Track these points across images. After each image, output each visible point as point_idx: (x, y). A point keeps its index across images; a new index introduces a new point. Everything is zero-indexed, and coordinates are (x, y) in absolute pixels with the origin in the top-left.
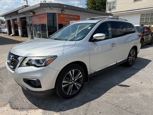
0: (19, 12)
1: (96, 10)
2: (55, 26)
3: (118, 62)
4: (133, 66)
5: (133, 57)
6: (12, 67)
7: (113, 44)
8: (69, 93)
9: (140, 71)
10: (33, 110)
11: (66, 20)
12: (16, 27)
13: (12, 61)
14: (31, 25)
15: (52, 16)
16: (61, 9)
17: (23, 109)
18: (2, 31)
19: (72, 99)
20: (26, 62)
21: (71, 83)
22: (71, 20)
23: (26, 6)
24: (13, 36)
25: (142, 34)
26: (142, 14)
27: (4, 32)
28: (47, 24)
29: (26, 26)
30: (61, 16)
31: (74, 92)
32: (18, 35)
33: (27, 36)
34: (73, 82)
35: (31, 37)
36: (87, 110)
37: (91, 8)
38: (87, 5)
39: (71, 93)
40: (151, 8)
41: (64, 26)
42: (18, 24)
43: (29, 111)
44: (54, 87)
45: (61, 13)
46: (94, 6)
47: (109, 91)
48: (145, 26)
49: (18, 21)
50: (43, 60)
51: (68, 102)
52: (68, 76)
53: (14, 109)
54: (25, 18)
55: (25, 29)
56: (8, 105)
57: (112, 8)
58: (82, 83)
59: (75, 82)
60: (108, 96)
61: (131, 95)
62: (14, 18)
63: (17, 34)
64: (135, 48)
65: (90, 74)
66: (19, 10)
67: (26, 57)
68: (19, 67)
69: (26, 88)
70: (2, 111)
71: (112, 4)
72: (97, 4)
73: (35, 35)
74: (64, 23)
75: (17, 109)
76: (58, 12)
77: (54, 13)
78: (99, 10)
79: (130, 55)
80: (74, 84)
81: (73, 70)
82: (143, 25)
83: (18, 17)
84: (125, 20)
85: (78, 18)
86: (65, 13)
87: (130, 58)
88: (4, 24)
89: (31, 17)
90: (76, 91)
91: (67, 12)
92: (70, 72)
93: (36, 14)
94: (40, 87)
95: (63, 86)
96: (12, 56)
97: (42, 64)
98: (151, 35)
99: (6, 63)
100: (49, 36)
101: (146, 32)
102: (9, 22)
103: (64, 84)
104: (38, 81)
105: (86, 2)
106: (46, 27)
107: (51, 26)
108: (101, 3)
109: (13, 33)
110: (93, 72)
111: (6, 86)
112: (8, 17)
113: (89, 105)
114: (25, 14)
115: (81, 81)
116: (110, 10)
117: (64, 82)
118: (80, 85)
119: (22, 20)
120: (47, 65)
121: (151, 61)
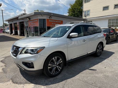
0: (19, 18)
1: (75, 16)
2: (45, 28)
3: (88, 53)
4: (100, 57)
5: (100, 50)
6: (15, 55)
7: (84, 40)
8: (53, 73)
9: (106, 60)
10: (28, 84)
11: (53, 24)
12: (16, 28)
13: (15, 51)
14: (27, 27)
15: (43, 20)
16: (49, 16)
17: (21, 83)
18: (5, 31)
19: (55, 78)
20: (24, 51)
21: (54, 66)
22: (56, 24)
23: (24, 14)
24: (13, 35)
25: (108, 34)
26: (109, 20)
27: (7, 32)
28: (39, 26)
29: (23, 28)
30: (49, 21)
31: (56, 73)
32: (18, 35)
33: (24, 35)
34: (56, 65)
35: (27, 36)
36: (65, 84)
37: (72, 15)
38: (69, 13)
39: (54, 73)
40: (116, 15)
41: (51, 28)
42: (18, 27)
43: (25, 85)
44: (42, 68)
45: (49, 19)
46: (74, 13)
47: (81, 73)
48: (112, 28)
49: (18, 24)
50: (36, 50)
51: (52, 79)
52: (53, 61)
53: (15, 83)
54: (23, 22)
55: (23, 30)
56: (11, 81)
57: (87, 15)
58: (62, 66)
59: (57, 66)
60: (80, 76)
61: (97, 75)
62: (15, 22)
63: (16, 34)
64: (101, 43)
65: (68, 61)
66: (19, 17)
67: (25, 48)
68: (20, 54)
69: (24, 69)
70: (6, 84)
71: (87, 12)
72: (76, 12)
73: (30, 34)
74: (51, 26)
75: (17, 83)
76: (47, 18)
77: (44, 19)
78: (78, 16)
79: (98, 48)
80: (56, 67)
81: (56, 57)
82: (110, 27)
83: (18, 22)
84: (94, 24)
85: (61, 23)
86: (52, 19)
87: (98, 51)
88: (7, 27)
89: (28, 21)
90: (58, 72)
91: (53, 18)
92: (54, 58)
93: (31, 19)
94: (33, 67)
95: (49, 68)
96: (15, 47)
97: (35, 52)
98: (116, 35)
99: (11, 53)
100: (40, 34)
101: (112, 32)
102: (11, 25)
103: (50, 66)
104: (32, 63)
105: (68, 11)
106: (38, 29)
107: (41, 28)
108: (79, 12)
109: (14, 33)
110: (70, 59)
111: (9, 69)
112: (10, 21)
113: (66, 81)
114: (23, 20)
115: (61, 65)
116: (85, 16)
117: (49, 65)
118: (61, 68)
119: (21, 24)
120: (38, 53)
121: (114, 53)
